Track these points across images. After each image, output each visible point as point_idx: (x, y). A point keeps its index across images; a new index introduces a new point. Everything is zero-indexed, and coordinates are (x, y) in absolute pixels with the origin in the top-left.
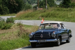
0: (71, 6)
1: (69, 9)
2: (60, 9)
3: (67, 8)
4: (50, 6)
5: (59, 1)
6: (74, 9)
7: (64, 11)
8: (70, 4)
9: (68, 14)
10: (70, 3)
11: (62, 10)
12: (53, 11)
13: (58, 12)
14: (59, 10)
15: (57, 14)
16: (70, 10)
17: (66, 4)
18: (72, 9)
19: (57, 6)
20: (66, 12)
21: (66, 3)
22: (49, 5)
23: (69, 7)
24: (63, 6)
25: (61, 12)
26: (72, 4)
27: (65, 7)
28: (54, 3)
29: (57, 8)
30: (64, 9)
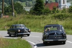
0: (45, 13)
1: (41, 16)
2: (30, 16)
3: (40, 15)
4: (18, 13)
5: (29, 6)
6: (47, 17)
7: (36, 18)
8: (43, 11)
9: (41, 22)
10: (43, 9)
11: (33, 18)
12: (22, 19)
13: (27, 21)
14: (29, 18)
15: (27, 23)
16: (43, 17)
17: (38, 10)
18: (45, 16)
19: (26, 13)
20: (38, 20)
21: (38, 8)
22: (17, 11)
23: (42, 13)
24: (34, 12)
25: (32, 20)
26: (46, 10)
27: (37, 14)
28: (22, 9)
29: (27, 16)
30: (36, 16)
